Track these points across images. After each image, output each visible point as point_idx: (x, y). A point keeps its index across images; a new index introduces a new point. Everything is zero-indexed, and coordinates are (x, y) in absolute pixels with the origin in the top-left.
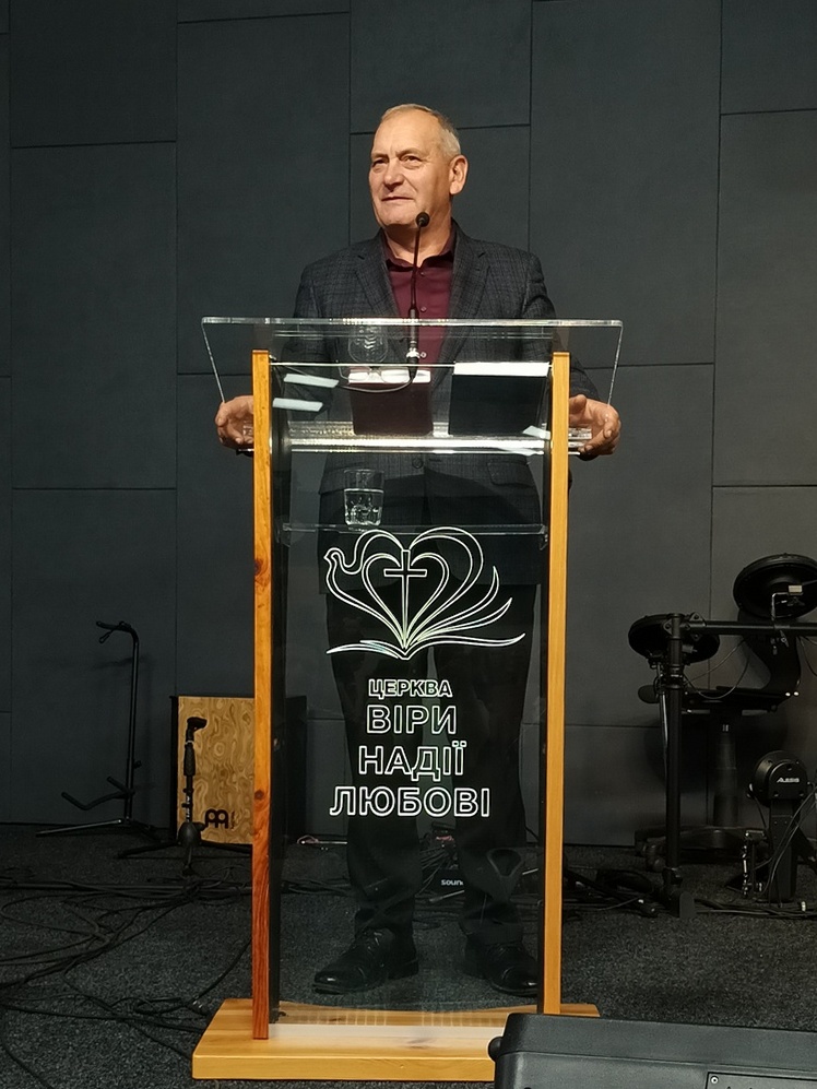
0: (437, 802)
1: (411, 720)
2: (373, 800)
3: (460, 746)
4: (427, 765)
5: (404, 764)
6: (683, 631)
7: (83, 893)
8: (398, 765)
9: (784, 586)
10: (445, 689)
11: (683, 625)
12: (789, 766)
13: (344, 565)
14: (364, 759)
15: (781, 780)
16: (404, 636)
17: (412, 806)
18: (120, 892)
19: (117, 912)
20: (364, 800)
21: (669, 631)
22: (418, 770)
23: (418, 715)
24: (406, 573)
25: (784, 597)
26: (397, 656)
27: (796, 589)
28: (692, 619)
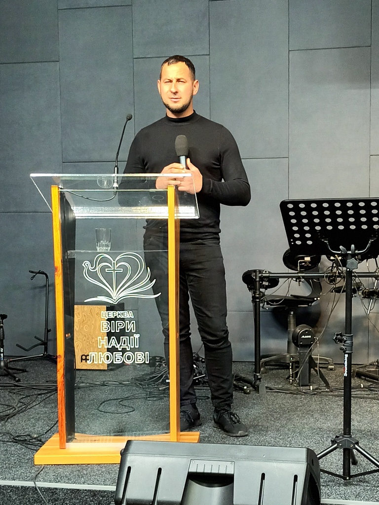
0: (129, 358)
1: (118, 327)
2: (104, 358)
3: (137, 336)
4: (124, 344)
5: (116, 344)
6: (260, 277)
7: (19, 388)
8: (114, 344)
9: (303, 258)
10: (131, 315)
11: (260, 275)
12: (306, 331)
13: (90, 268)
14: (100, 342)
15: (303, 337)
16: (114, 294)
17: (119, 359)
18: (34, 387)
19: (29, 396)
20: (101, 358)
21: (254, 278)
22: (121, 346)
23: (120, 325)
24: (114, 270)
25: (303, 262)
26: (112, 302)
27: (308, 259)
28: (264, 272)
